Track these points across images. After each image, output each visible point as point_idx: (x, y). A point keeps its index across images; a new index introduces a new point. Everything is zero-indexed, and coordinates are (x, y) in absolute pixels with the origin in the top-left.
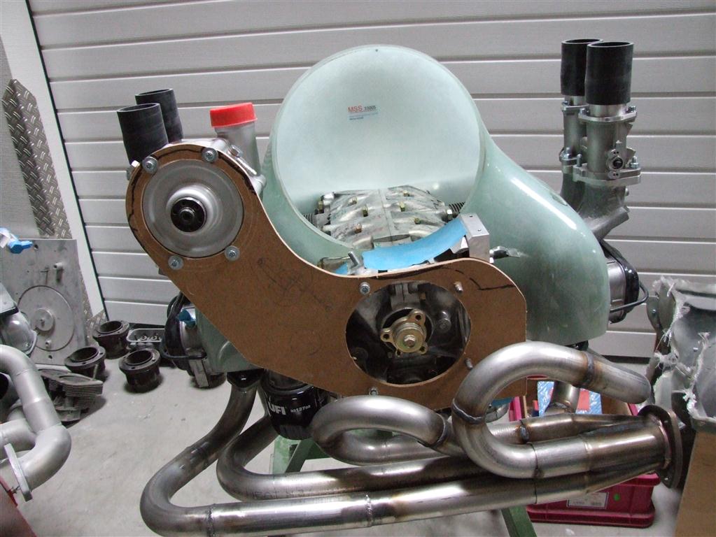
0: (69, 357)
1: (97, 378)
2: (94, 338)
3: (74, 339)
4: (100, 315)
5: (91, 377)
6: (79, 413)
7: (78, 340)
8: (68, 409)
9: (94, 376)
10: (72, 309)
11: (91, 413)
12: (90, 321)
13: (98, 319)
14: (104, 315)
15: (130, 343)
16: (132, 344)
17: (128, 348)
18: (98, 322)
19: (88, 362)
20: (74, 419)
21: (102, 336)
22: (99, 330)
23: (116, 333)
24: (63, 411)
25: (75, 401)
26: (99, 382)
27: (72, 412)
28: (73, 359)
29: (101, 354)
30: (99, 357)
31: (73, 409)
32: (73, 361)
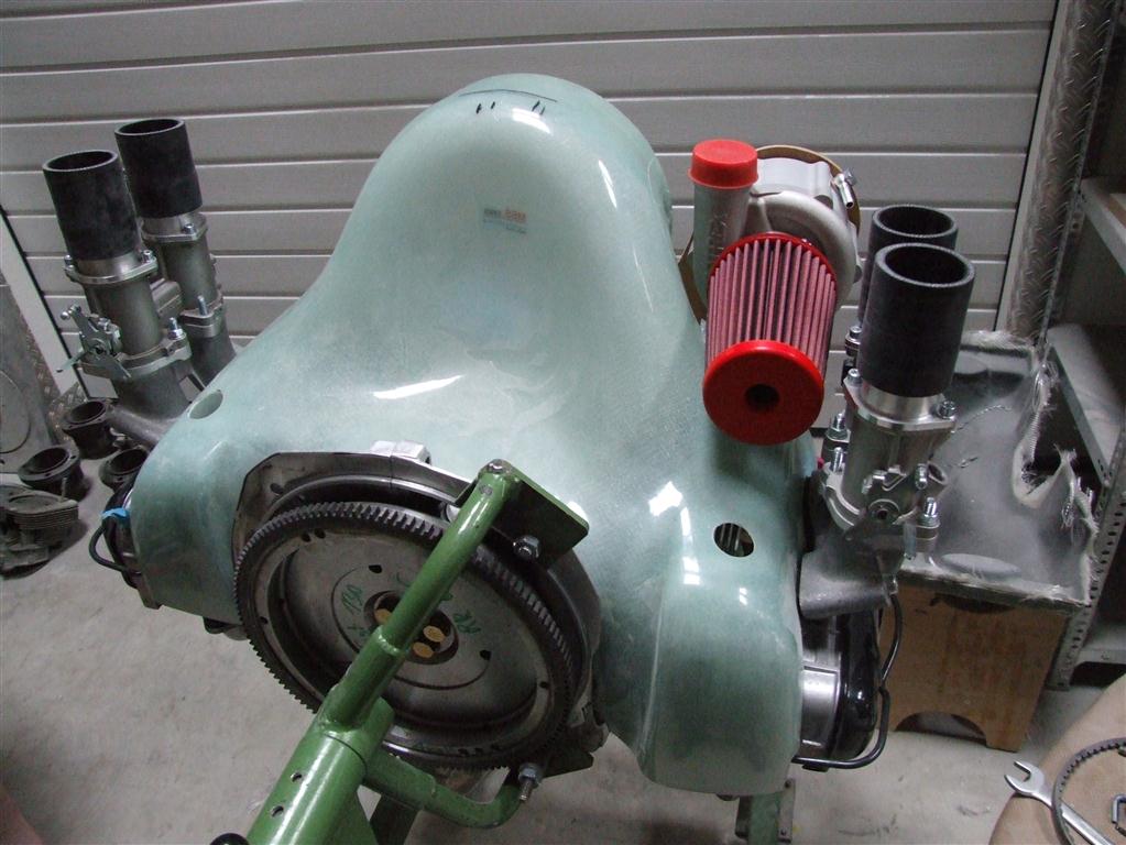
0: (24, 466)
1: (69, 496)
2: (64, 431)
3: (33, 433)
4: (72, 391)
5: (60, 494)
6: (47, 551)
7: (40, 435)
8: (25, 548)
9: (63, 493)
10: (22, 391)
11: (66, 549)
12: (57, 403)
13: (71, 396)
14: (80, 387)
15: (116, 437)
16: (119, 439)
17: (114, 445)
18: (70, 401)
19: (54, 472)
20: (40, 561)
21: (76, 427)
22: (70, 418)
23: (96, 421)
24: (18, 552)
25: (36, 535)
26: (72, 502)
27: (34, 551)
28: (31, 469)
29: (74, 457)
30: (69, 462)
31: (36, 547)
32: (32, 473)
